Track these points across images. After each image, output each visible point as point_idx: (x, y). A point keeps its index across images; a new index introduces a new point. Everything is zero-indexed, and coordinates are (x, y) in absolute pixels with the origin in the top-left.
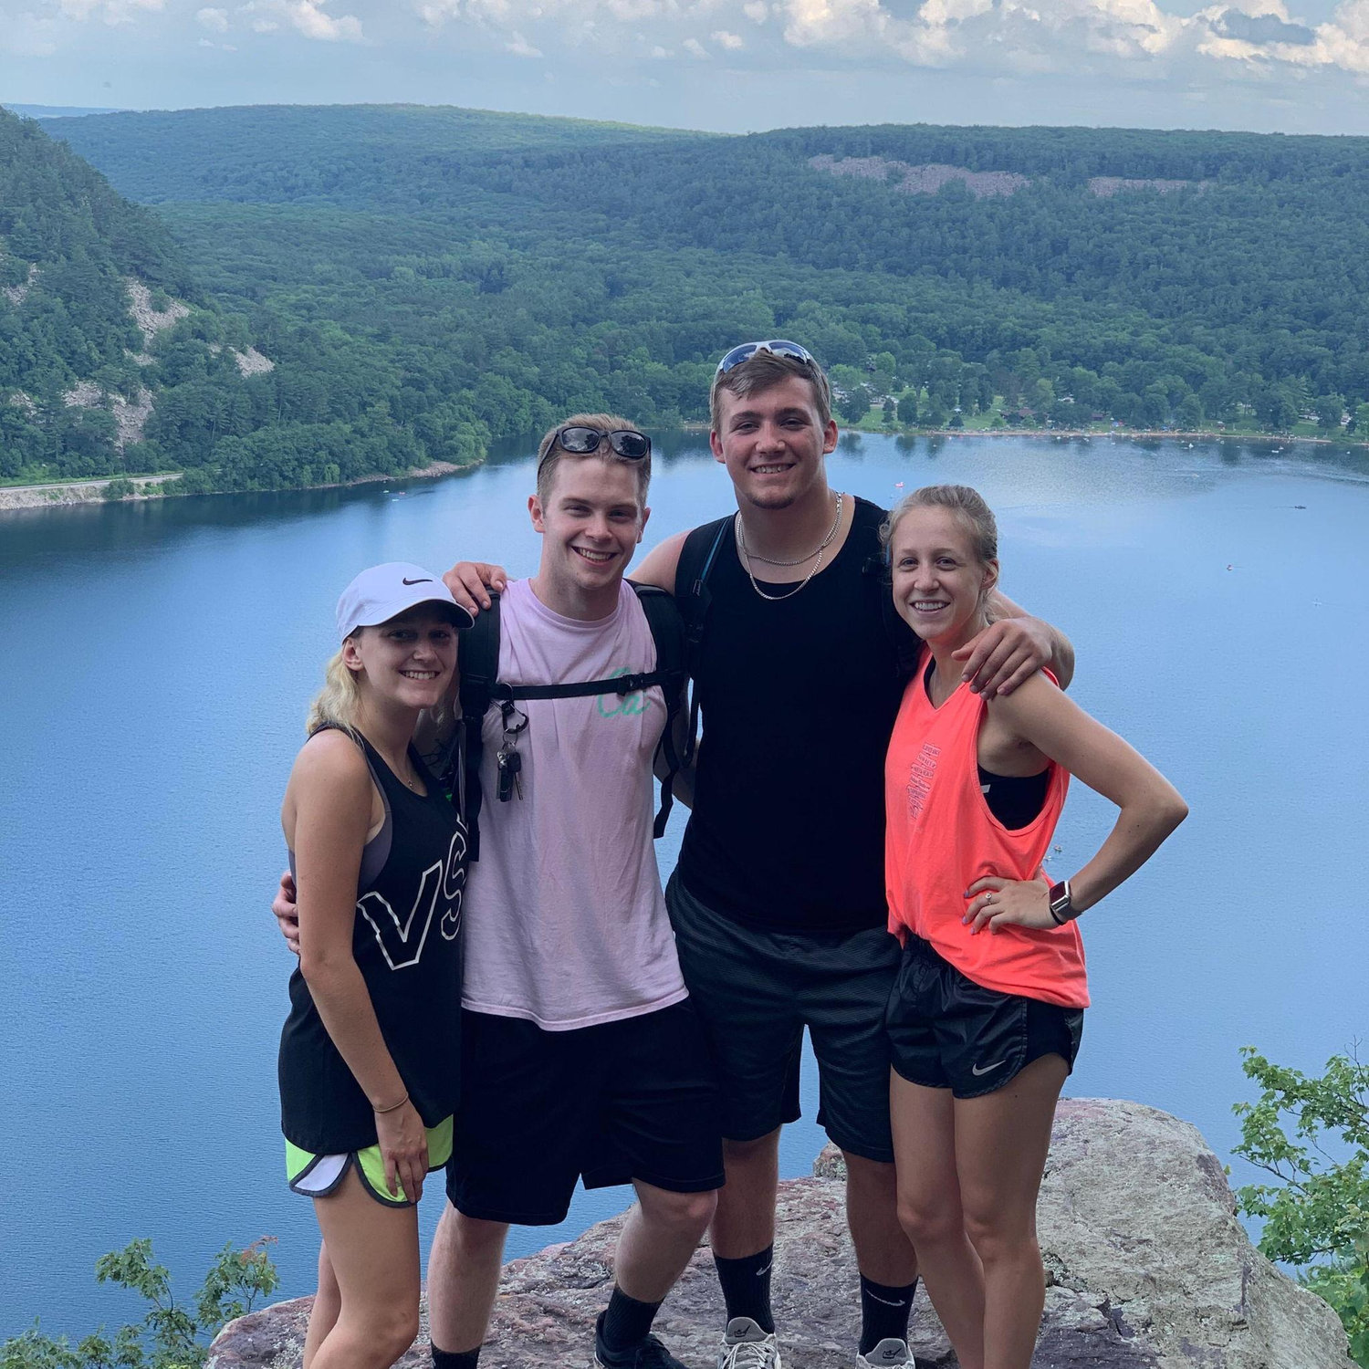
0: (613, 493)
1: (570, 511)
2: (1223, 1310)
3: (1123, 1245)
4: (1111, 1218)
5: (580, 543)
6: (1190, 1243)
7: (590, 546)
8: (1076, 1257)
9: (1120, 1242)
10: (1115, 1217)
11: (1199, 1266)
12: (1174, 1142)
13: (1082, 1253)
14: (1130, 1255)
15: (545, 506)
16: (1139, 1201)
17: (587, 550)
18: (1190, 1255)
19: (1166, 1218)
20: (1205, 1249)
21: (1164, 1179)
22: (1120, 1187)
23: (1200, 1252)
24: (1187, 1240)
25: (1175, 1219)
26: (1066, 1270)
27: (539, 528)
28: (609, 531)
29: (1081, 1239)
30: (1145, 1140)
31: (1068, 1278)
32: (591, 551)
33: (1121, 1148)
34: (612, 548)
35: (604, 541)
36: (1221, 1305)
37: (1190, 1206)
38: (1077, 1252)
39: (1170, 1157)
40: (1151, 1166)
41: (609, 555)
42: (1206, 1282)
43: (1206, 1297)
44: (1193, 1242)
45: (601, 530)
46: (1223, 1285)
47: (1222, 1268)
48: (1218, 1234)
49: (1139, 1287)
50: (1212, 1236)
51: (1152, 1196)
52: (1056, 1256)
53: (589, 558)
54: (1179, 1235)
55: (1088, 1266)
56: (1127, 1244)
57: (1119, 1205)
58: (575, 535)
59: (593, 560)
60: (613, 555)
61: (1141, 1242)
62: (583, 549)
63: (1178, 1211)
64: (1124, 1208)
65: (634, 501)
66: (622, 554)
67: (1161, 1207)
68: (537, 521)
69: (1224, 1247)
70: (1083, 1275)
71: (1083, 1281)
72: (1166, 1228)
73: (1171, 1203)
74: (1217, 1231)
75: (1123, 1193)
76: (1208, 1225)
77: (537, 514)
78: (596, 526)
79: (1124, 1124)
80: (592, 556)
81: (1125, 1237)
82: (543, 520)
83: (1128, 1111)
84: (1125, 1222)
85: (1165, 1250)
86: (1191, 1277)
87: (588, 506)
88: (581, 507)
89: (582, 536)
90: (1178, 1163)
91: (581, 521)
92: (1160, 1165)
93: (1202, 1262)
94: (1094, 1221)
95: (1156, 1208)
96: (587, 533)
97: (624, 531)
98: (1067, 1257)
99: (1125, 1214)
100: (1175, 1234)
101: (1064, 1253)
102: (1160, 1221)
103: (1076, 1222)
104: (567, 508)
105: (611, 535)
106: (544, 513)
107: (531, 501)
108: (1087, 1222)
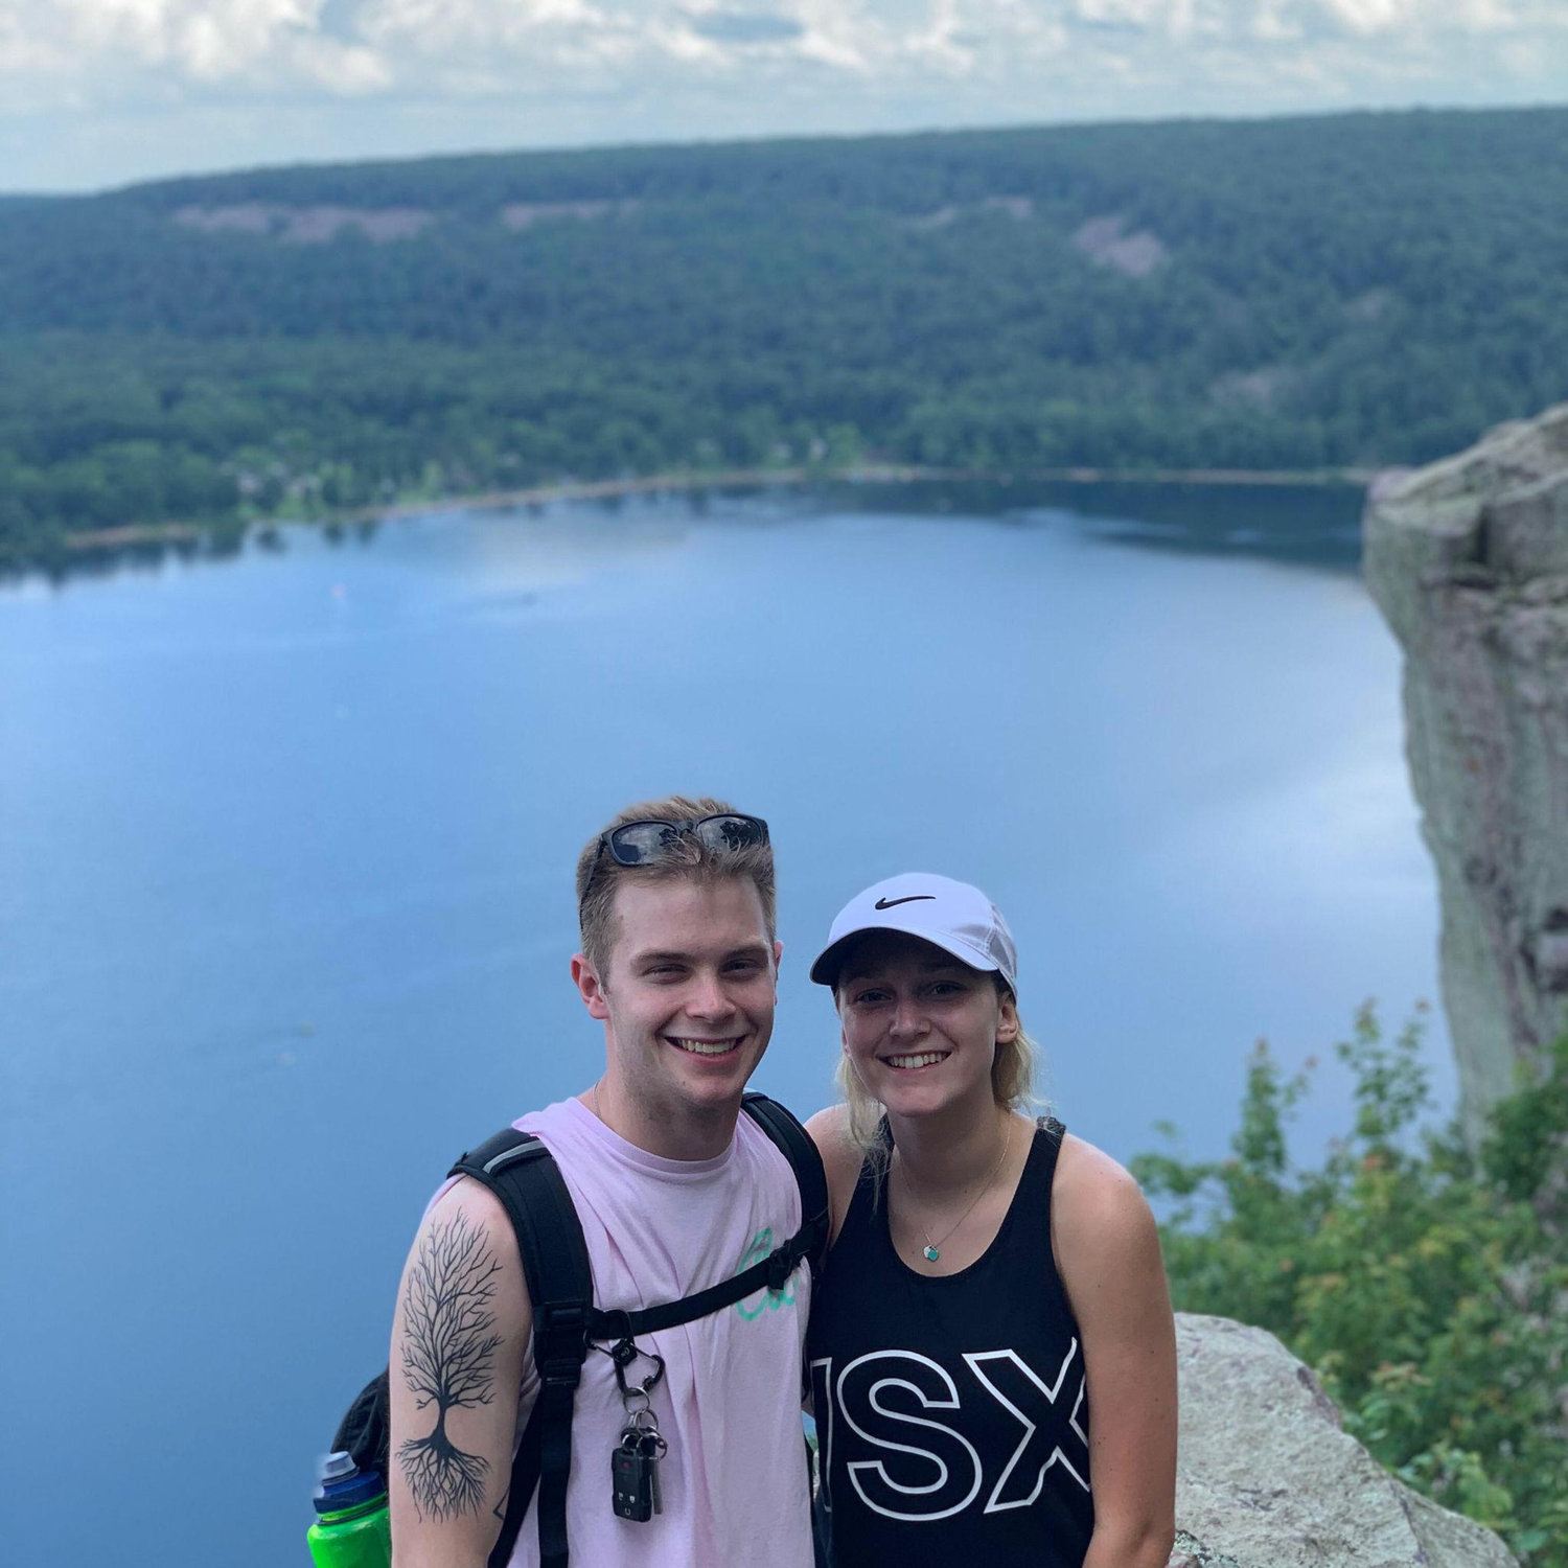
0: (722, 933)
1: (652, 976)
2: (1403, 1563)
3: (1256, 1502)
4: (1228, 1469)
5: (680, 1030)
6: (1330, 1485)
7: (700, 1034)
8: (1211, 1529)
9: (1252, 1500)
10: (1233, 1467)
11: (1351, 1512)
12: (1262, 1358)
13: (1217, 1523)
14: (1271, 1514)
15: (605, 975)
16: (1253, 1441)
17: (694, 1041)
18: (1336, 1499)
19: (1293, 1458)
20: (1351, 1490)
21: (1270, 1408)
22: (1222, 1427)
23: (1347, 1494)
24: (1326, 1481)
25: (1303, 1458)
26: (1204, 1549)
27: (598, 1012)
28: (729, 1000)
29: (1207, 1505)
30: (1227, 1361)
31: (1210, 1558)
32: (702, 1042)
33: (1204, 1376)
34: (739, 1028)
35: (724, 1020)
36: (1399, 1557)
37: (1314, 1438)
38: (1210, 1523)
39: (1267, 1378)
40: (1247, 1393)
41: (733, 1044)
42: (1367, 1532)
43: (1376, 1551)
44: (1334, 1482)
45: (716, 1003)
46: (1389, 1532)
47: (1379, 1509)
48: (1360, 1468)
49: (1302, 1555)
50: (1355, 1471)
51: (1264, 1433)
52: (1186, 1532)
53: (700, 1053)
54: (1315, 1477)
55: (1231, 1538)
56: (1260, 1501)
57: (1230, 1450)
58: (670, 1019)
59: (707, 1055)
60: (739, 1040)
61: (1276, 1494)
62: (686, 1040)
63: (1303, 1445)
64: (1237, 1454)
65: (761, 938)
66: (754, 1036)
67: (1281, 1445)
68: (592, 999)
69: (1372, 1482)
70: (1230, 1552)
71: (1231, 1559)
72: (1296, 1470)
73: (1290, 1436)
74: (1358, 1464)
75: (1229, 1434)
76: (1345, 1459)
77: (590, 985)
78: (705, 995)
79: (1194, 1345)
80: (706, 1049)
81: (1254, 1492)
82: (604, 997)
83: (1189, 1326)
84: (1246, 1472)
85: (1306, 1498)
86: (1349, 1529)
87: (684, 964)
88: (670, 967)
89: (682, 1018)
90: (1277, 1384)
91: (677, 990)
92: (1259, 1391)
93: (1352, 1506)
94: (1210, 1478)
95: (1275, 1447)
96: (693, 1010)
97: (751, 995)
98: (1202, 1532)
99: (1242, 1462)
100: (1309, 1477)
101: (1194, 1526)
102: (1287, 1463)
103: (1191, 1484)
104: (647, 972)
105: (733, 1008)
106: (605, 985)
107: (576, 966)
108: (1202, 1480)
